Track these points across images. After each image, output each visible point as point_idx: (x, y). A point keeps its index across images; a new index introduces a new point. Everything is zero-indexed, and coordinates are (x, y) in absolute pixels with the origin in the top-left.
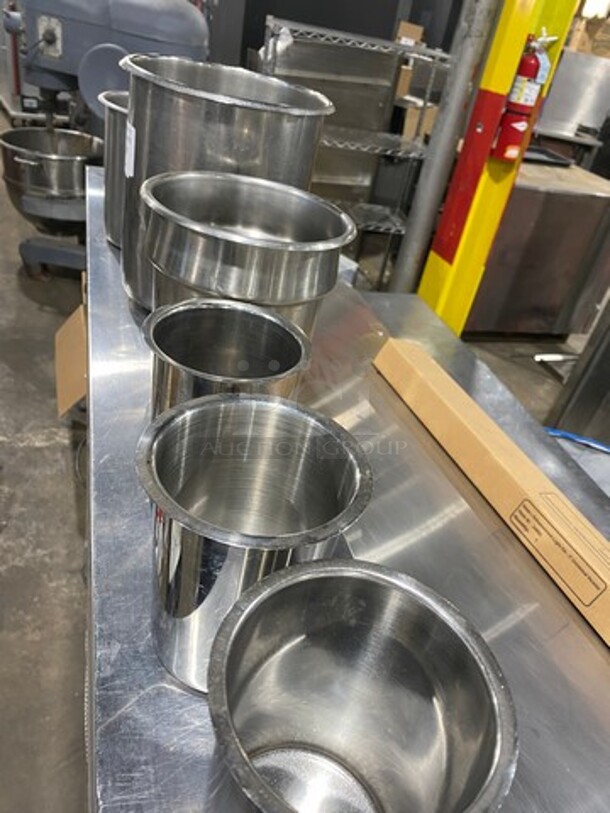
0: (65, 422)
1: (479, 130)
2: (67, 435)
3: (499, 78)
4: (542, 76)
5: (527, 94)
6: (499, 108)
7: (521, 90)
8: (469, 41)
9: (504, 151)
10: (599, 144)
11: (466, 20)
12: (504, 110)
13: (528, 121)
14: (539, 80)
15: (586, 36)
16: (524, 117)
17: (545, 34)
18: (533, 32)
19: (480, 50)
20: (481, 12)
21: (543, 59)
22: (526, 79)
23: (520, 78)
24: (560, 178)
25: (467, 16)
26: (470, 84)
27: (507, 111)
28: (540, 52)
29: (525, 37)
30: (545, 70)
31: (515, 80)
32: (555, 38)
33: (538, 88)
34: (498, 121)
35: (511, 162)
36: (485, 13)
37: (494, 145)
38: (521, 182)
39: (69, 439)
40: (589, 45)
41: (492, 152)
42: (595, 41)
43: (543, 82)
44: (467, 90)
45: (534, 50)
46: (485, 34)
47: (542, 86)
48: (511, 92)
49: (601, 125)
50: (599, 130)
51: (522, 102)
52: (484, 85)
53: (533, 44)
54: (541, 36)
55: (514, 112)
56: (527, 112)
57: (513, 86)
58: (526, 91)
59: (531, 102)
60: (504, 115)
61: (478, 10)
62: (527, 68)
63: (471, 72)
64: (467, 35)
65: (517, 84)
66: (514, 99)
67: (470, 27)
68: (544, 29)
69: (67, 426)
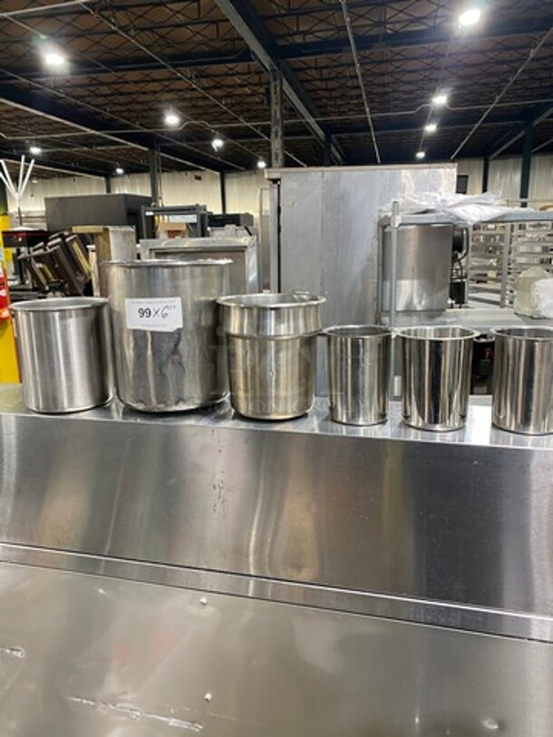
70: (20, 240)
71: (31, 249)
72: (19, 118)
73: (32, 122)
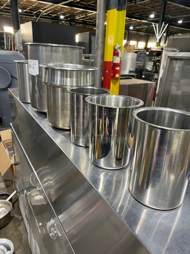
0: (2, 180)
1: (107, 72)
2: (3, 184)
3: (109, 57)
4: (120, 55)
5: (117, 60)
6: (111, 65)
7: (116, 59)
8: (98, 50)
9: (115, 76)
10: (136, 74)
11: (97, 45)
12: (112, 65)
13: (119, 67)
14: (119, 56)
15: (125, 49)
16: (118, 66)
17: (118, 45)
18: (114, 45)
19: (102, 51)
20: (100, 42)
21: (119, 51)
22: (116, 56)
23: (114, 56)
24: (130, 81)
25: (97, 44)
26: (102, 61)
27: (113, 65)
28: (117, 49)
29: (113, 46)
30: (120, 53)
31: (113, 57)
32: (120, 46)
33: (119, 58)
34: (111, 69)
35: (117, 78)
36: (101, 43)
37: (112, 75)
38: (121, 84)
39: (4, 185)
40: (126, 51)
41: (112, 77)
42: (127, 49)
43: (120, 56)
44: (101, 62)
45: (116, 49)
46: (102, 47)
47: (121, 58)
48: (113, 60)
49: (135, 70)
50: (134, 71)
51: (116, 62)
52: (105, 60)
53: (116, 48)
54: (117, 45)
55: (115, 65)
56: (118, 65)
57: (113, 59)
58: (117, 59)
59: (119, 62)
60: (113, 67)
61: (99, 42)
62: (116, 54)
63: (101, 58)
64: (98, 49)
65: (114, 58)
66: (114, 62)
67: (98, 46)
68: (117, 44)
69: (3, 181)
70: (155, 54)
71: (158, 57)
72: (177, 9)
73: (181, 10)
